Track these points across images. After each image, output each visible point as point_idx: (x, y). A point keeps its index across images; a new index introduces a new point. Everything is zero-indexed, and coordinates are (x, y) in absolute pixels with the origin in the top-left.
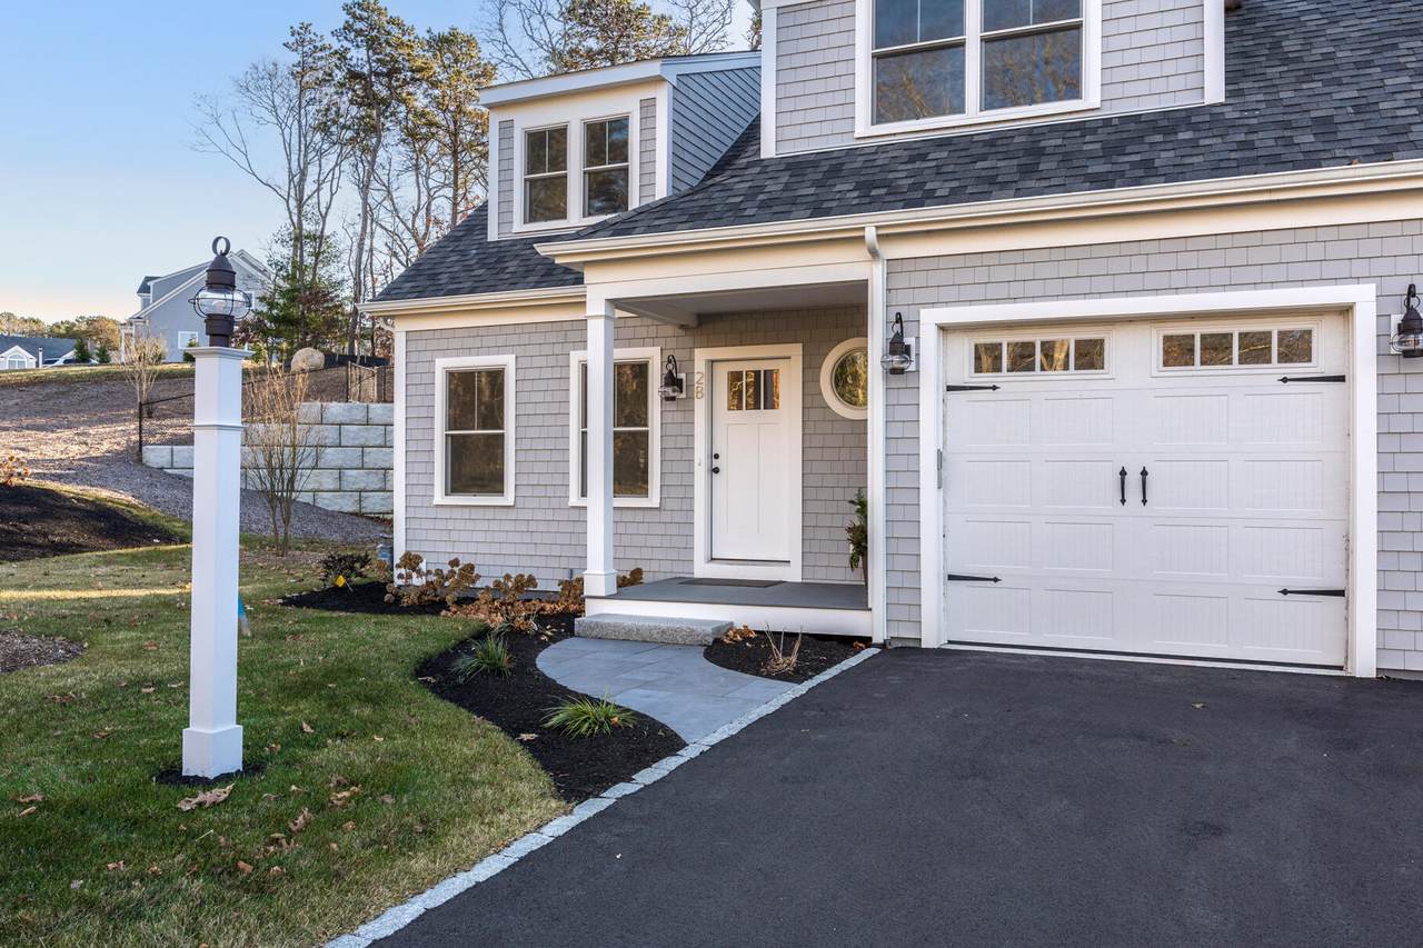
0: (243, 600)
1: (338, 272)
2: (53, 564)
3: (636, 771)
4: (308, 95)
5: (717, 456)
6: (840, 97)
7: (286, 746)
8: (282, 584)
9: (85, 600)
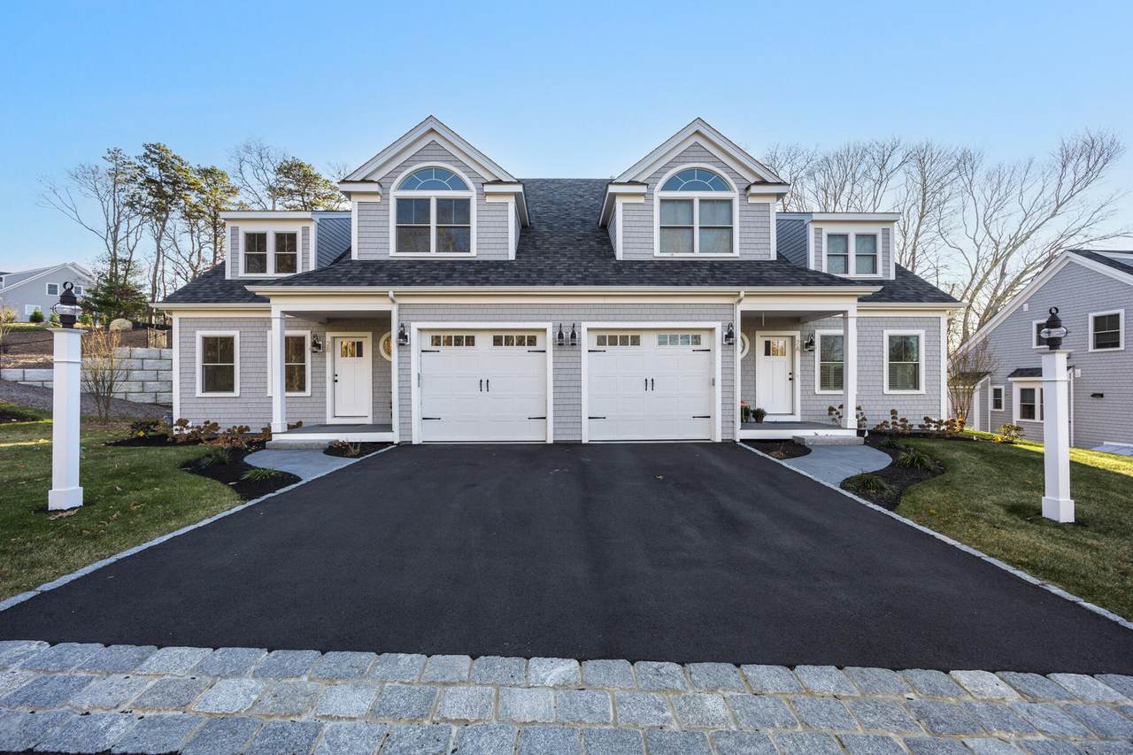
0: (81, 445)
4: (120, 186)
5: (336, 375)
6: (383, 240)
7: (107, 495)
8: (104, 438)
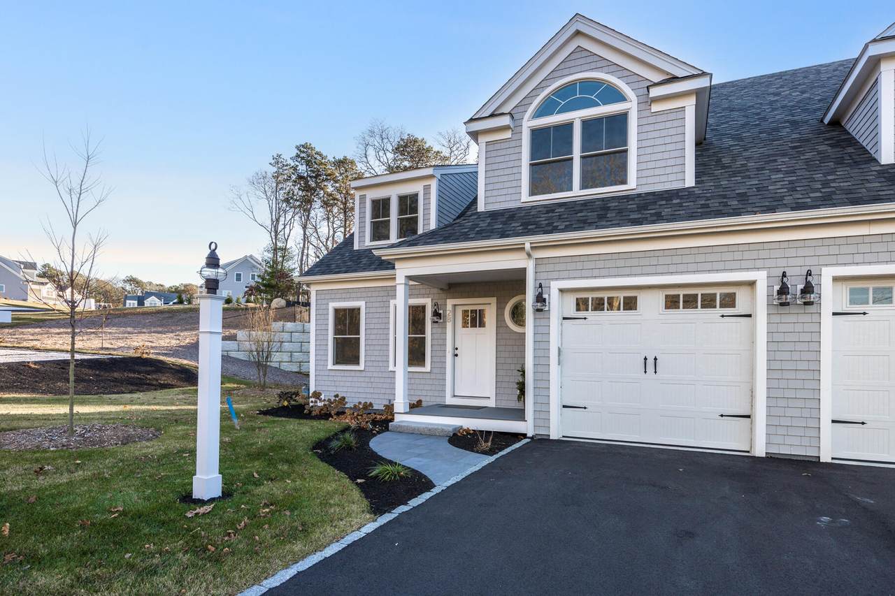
1: (293, 265)
2: (159, 394)
3: (410, 499)
4: (280, 186)
5: (457, 349)
6: (514, 184)
7: (244, 484)
9: (169, 410)
